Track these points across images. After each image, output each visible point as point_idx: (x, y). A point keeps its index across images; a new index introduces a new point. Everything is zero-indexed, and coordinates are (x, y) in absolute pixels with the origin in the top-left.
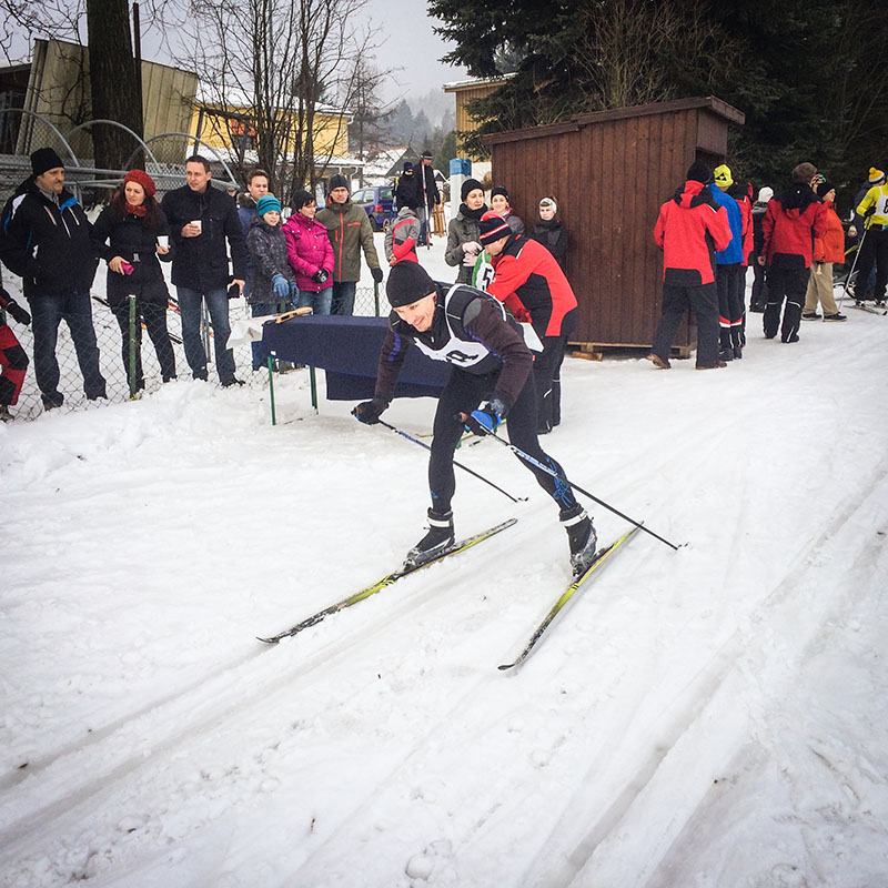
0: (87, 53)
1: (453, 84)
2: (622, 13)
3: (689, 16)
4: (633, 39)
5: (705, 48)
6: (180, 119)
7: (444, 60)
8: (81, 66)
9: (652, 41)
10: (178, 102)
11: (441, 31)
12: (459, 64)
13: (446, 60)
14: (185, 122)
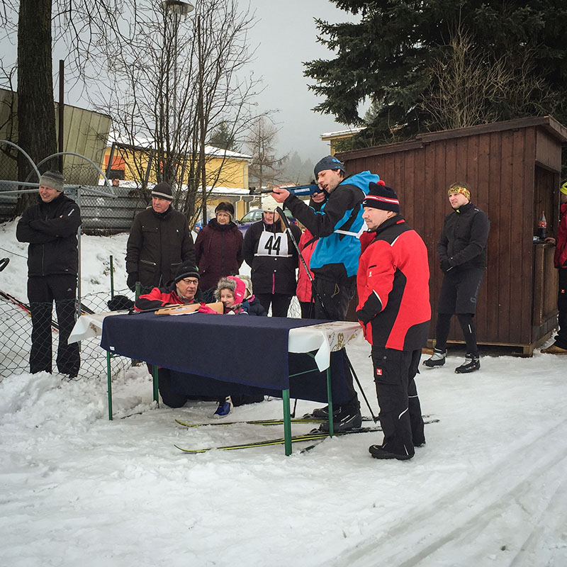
0: (16, 97)
1: (328, 134)
2: (462, 69)
3: (517, 72)
4: (471, 90)
5: (532, 98)
6: (95, 151)
7: (315, 110)
8: (11, 107)
9: (487, 92)
10: (94, 138)
11: (314, 88)
12: (328, 112)
13: (317, 109)
14: (100, 153)
